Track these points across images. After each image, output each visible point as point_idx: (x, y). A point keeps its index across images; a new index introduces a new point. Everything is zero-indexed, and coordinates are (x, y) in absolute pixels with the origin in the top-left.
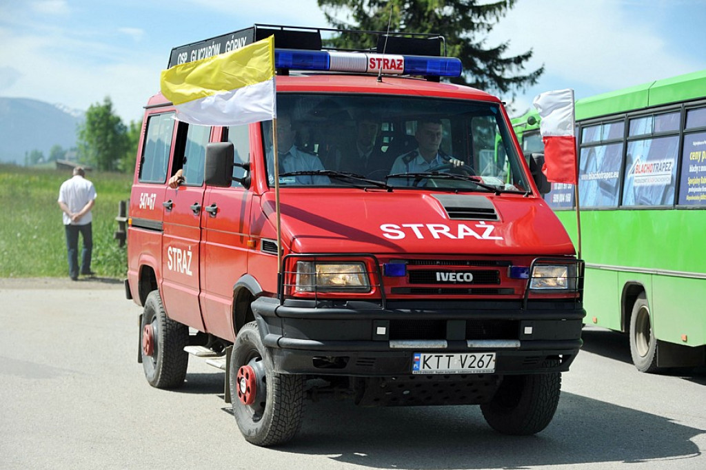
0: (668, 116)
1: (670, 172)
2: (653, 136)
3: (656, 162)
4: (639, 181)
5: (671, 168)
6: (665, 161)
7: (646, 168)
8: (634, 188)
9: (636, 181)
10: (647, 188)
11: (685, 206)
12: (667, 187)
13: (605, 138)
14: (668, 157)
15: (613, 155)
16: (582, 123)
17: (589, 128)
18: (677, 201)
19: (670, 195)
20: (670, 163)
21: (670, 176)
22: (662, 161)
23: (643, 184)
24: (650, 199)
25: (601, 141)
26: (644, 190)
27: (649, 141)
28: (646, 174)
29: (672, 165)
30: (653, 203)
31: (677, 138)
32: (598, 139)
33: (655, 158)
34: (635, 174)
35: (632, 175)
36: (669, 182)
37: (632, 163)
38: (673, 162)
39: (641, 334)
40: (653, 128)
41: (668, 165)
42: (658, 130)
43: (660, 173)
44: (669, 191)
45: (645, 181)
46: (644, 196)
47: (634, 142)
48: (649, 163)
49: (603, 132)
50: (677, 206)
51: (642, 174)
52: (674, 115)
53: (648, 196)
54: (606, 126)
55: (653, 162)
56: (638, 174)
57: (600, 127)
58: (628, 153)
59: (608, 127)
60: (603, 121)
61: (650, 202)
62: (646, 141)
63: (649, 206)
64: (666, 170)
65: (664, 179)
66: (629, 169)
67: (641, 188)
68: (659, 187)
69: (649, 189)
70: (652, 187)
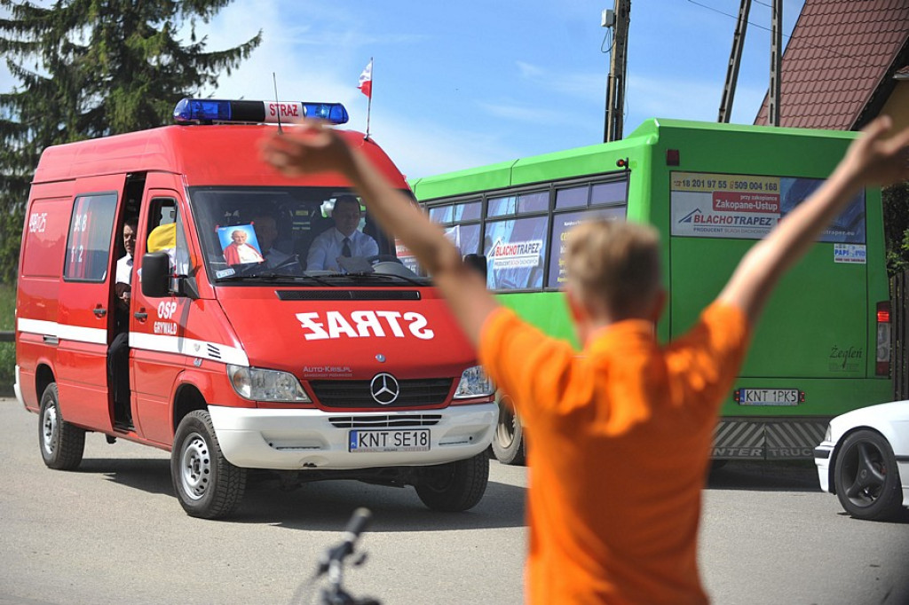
0: (534, 196)
1: (538, 254)
2: (516, 217)
3: (521, 243)
4: (501, 264)
5: (538, 250)
6: (532, 242)
7: (508, 250)
8: (495, 271)
9: (496, 264)
10: (510, 270)
11: (555, 288)
12: (534, 269)
13: (458, 219)
14: (535, 239)
15: (468, 237)
16: (428, 203)
17: (437, 209)
18: (546, 283)
19: (539, 277)
20: (538, 244)
21: (537, 258)
22: (528, 243)
23: (505, 267)
24: (514, 282)
25: (453, 222)
26: (507, 273)
27: (512, 222)
28: (508, 256)
29: (540, 247)
30: (518, 286)
31: (546, 219)
32: (450, 220)
33: (519, 240)
34: (495, 257)
35: (492, 258)
36: (537, 264)
37: (491, 245)
38: (540, 244)
39: (503, 425)
40: (517, 206)
41: (535, 247)
42: (522, 210)
43: (526, 255)
44: (537, 272)
45: (508, 263)
46: (506, 278)
47: (493, 224)
48: (513, 245)
49: (454, 213)
50: (546, 288)
51: (504, 256)
52: (541, 195)
53: (512, 280)
54: (458, 206)
55: (517, 244)
56: (499, 257)
57: (451, 208)
58: (486, 235)
59: (461, 208)
60: (455, 201)
61: (515, 285)
62: (508, 222)
63: (513, 289)
64: (532, 252)
65: (531, 262)
66: (488, 251)
67: (503, 271)
68: (526, 269)
69: (513, 272)
70: (516, 270)
